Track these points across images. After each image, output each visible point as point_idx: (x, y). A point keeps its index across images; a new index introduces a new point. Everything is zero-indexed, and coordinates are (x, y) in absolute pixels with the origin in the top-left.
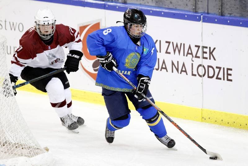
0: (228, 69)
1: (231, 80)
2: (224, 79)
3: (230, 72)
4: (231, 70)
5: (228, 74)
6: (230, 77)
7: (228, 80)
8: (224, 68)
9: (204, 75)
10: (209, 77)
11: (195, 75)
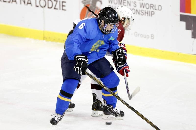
0: (63, 2)
1: (65, 10)
2: (60, 9)
3: (64, 4)
4: (65, 2)
5: (63, 6)
6: (64, 8)
7: (63, 10)
8: (60, 2)
9: (45, 6)
10: (49, 8)
11: (38, 6)
